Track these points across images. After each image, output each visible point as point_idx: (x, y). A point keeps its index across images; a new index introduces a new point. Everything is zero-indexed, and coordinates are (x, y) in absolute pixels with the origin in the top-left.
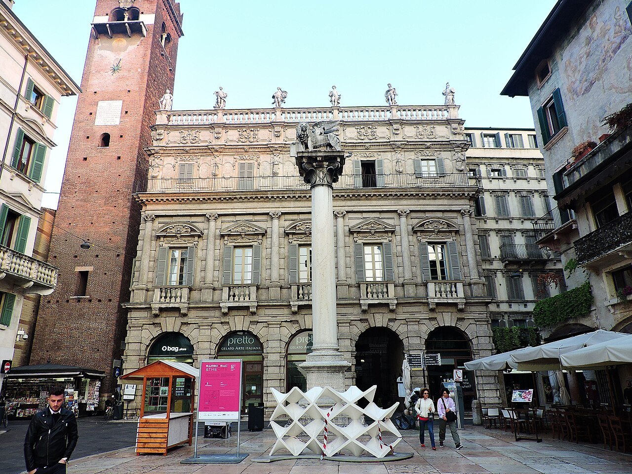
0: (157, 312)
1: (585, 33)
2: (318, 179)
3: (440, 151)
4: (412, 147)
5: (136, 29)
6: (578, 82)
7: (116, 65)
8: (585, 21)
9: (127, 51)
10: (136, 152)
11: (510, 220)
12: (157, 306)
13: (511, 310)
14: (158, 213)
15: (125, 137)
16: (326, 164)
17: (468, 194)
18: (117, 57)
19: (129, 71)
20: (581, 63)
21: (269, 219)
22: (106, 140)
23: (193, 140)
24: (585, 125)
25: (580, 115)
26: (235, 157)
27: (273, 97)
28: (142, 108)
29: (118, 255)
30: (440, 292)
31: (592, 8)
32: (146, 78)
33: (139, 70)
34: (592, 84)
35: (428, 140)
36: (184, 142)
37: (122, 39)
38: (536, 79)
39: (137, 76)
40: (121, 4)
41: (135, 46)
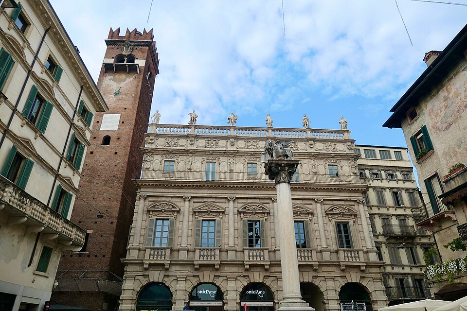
0: (147, 266)
1: (442, 94)
2: (282, 178)
3: (341, 160)
4: (322, 156)
5: (133, 69)
6: (440, 123)
7: (117, 91)
8: (442, 87)
9: (126, 82)
10: (129, 150)
11: (388, 208)
12: (148, 262)
13: (394, 271)
14: (149, 194)
15: (122, 139)
16: (287, 168)
17: (362, 190)
18: (119, 86)
19: (126, 95)
20: (441, 111)
21: (227, 201)
22: (107, 140)
23: (174, 144)
24: (447, 149)
25: (443, 143)
26: (203, 157)
27: (229, 119)
28: (134, 120)
29: (112, 223)
30: (348, 257)
31: (447, 80)
32: (138, 100)
33: (133, 95)
34: (450, 125)
35: (332, 152)
36: (168, 145)
37: (122, 74)
38: (407, 118)
39: (131, 100)
40: (123, 52)
41: (131, 79)
